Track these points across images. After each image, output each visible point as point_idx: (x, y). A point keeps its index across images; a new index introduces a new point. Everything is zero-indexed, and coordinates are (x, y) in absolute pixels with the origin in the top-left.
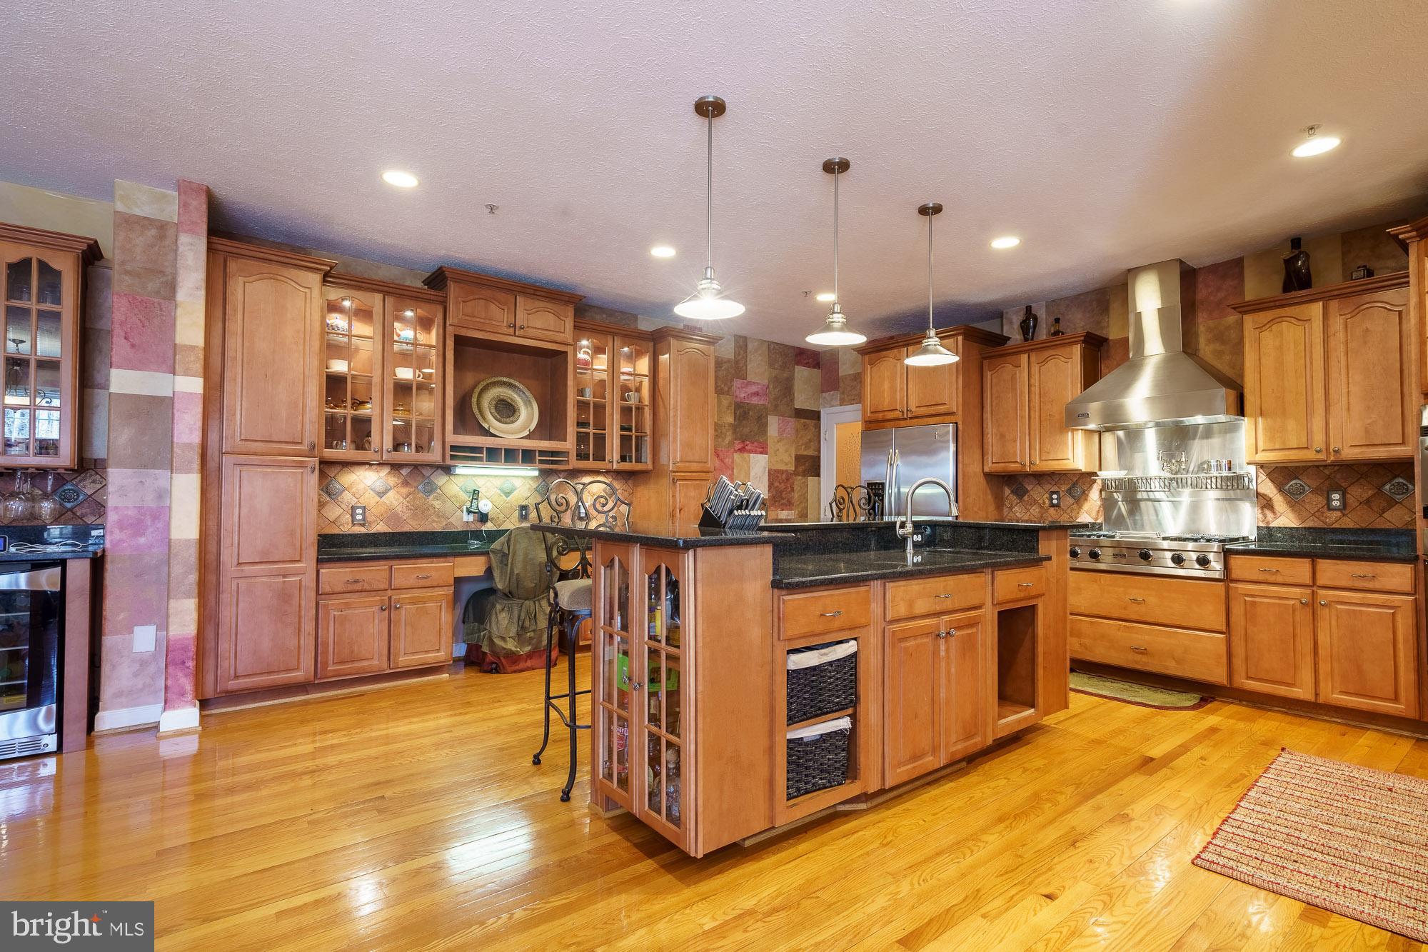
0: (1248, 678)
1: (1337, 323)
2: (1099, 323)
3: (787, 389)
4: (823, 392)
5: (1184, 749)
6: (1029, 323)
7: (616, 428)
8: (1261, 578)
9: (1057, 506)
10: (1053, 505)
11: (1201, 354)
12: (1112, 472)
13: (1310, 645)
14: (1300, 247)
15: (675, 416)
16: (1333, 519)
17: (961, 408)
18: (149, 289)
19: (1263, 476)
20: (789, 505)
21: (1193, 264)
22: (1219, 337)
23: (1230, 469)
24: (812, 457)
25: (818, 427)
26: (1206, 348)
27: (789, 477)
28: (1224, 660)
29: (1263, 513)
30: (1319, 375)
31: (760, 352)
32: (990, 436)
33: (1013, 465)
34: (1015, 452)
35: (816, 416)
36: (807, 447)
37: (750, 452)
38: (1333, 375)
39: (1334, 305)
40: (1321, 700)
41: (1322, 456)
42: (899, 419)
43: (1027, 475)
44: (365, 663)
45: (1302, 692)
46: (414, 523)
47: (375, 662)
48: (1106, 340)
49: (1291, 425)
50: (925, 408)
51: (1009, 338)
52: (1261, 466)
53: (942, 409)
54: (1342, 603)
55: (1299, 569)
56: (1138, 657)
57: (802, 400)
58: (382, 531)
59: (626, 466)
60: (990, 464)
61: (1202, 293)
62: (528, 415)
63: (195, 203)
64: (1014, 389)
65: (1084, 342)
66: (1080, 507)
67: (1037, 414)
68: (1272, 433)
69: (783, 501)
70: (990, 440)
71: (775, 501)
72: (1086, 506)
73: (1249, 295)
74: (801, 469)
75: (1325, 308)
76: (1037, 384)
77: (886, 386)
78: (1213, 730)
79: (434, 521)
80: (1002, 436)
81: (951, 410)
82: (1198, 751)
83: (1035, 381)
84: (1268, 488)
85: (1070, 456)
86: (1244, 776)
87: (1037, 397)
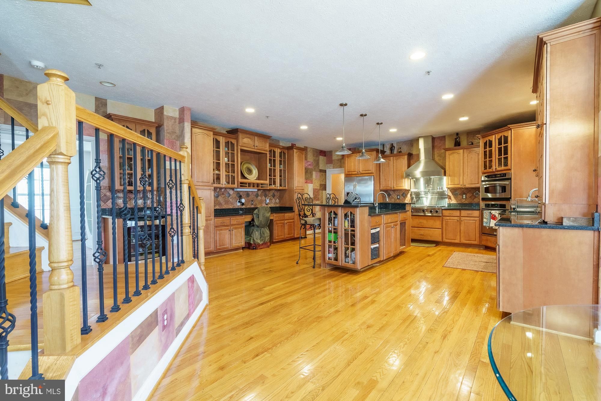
0: (446, 239)
1: (466, 155)
2: (410, 149)
3: (318, 164)
4: (327, 164)
5: (435, 253)
6: (392, 148)
7: (279, 176)
8: (449, 215)
9: (399, 199)
10: (398, 199)
11: (436, 159)
12: (413, 190)
13: (459, 230)
14: (458, 135)
15: (295, 173)
16: (464, 201)
17: (375, 171)
18: (173, 137)
19: (449, 191)
20: (318, 200)
21: (434, 136)
22: (440, 156)
23: (442, 189)
24: (324, 184)
25: (326, 175)
26: (437, 158)
27: (318, 190)
28: (441, 235)
29: (449, 200)
30: (462, 167)
31: (311, 152)
32: (382, 179)
33: (388, 188)
34: (389, 184)
35: (325, 171)
36: (323, 182)
37: (308, 183)
38: (465, 167)
39: (465, 150)
40: (461, 242)
41: (462, 186)
42: (356, 174)
43: (391, 190)
44: (225, 246)
45: (457, 241)
46: (225, 206)
47: (228, 246)
48: (412, 154)
49: (456, 178)
50: (365, 171)
51: (386, 152)
52: (448, 188)
53: (370, 172)
54: (466, 220)
55: (457, 213)
56: (421, 236)
57: (321, 167)
58: (218, 208)
59: (281, 188)
60: (382, 187)
61: (436, 144)
62: (255, 172)
63: (188, 113)
64: (389, 167)
65: (408, 155)
66: (405, 199)
67: (395, 174)
68: (452, 181)
69: (317, 198)
70: (382, 181)
71: (315, 198)
72: (407, 199)
73: (447, 147)
74: (321, 188)
75: (463, 151)
76: (395, 166)
77: (352, 164)
78: (440, 250)
79: (230, 205)
80: (385, 180)
81: (372, 172)
82: (438, 253)
83: (395, 165)
84: (450, 194)
85: (404, 186)
86: (448, 256)
87: (395, 169)
